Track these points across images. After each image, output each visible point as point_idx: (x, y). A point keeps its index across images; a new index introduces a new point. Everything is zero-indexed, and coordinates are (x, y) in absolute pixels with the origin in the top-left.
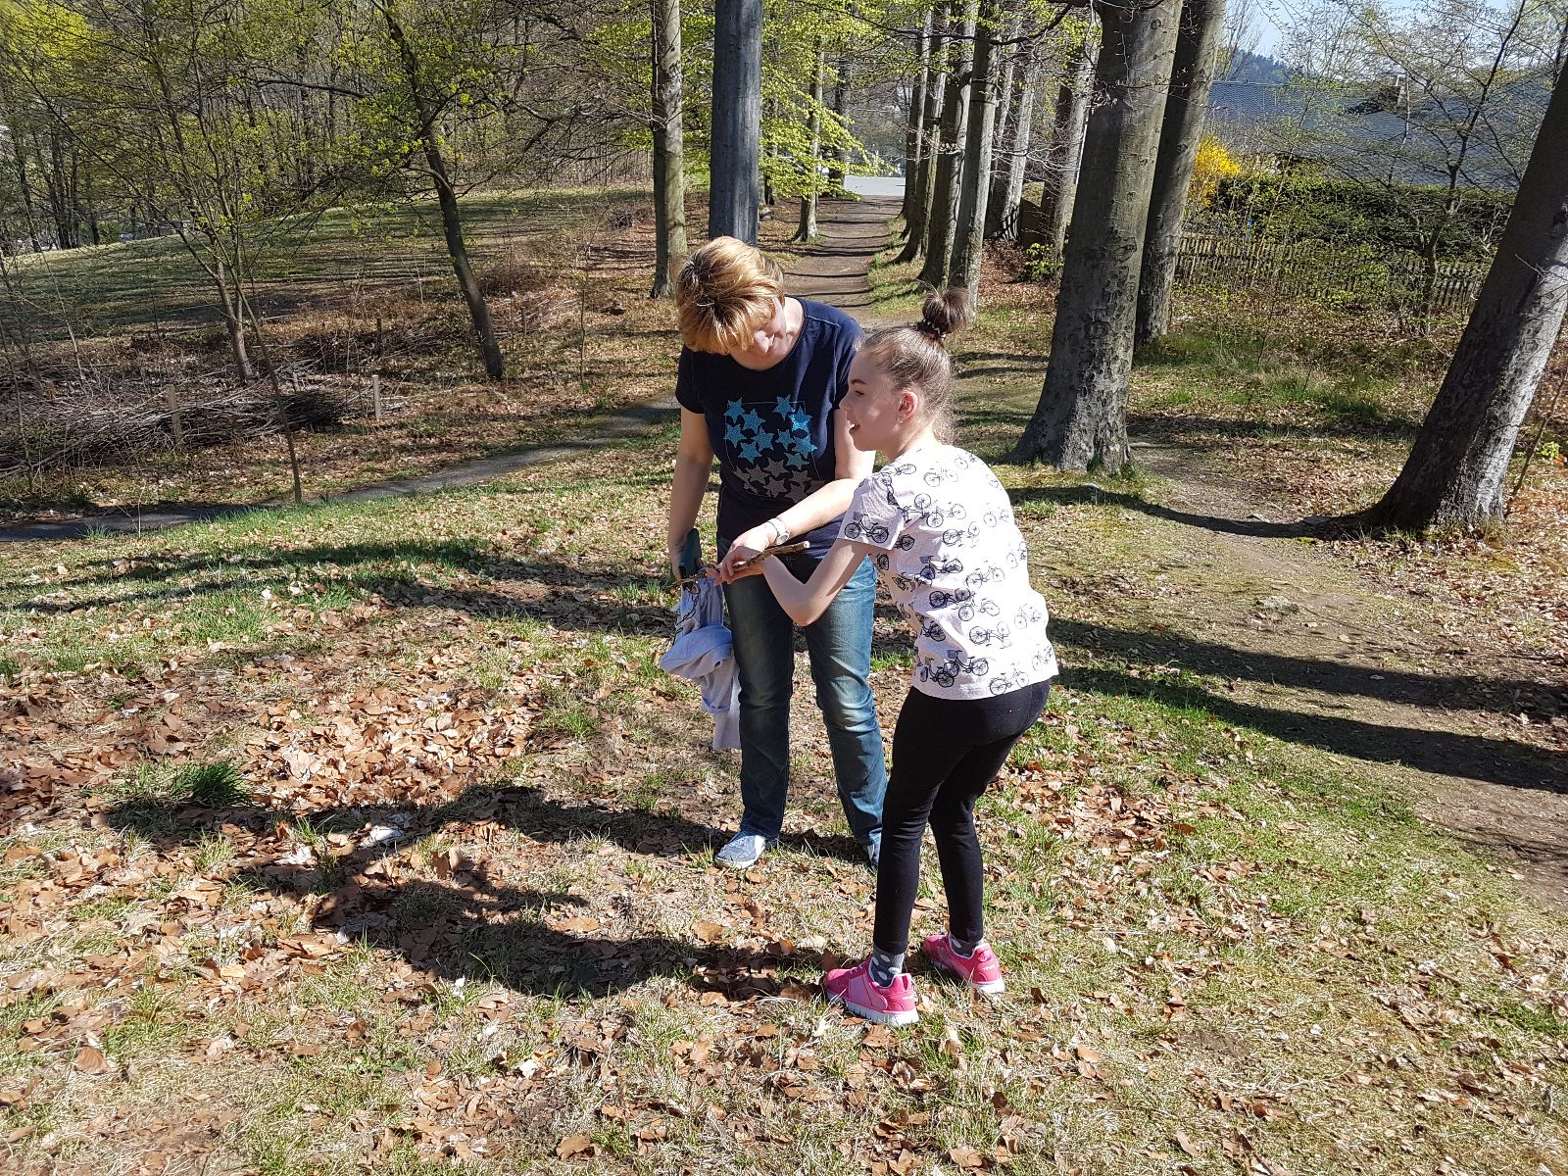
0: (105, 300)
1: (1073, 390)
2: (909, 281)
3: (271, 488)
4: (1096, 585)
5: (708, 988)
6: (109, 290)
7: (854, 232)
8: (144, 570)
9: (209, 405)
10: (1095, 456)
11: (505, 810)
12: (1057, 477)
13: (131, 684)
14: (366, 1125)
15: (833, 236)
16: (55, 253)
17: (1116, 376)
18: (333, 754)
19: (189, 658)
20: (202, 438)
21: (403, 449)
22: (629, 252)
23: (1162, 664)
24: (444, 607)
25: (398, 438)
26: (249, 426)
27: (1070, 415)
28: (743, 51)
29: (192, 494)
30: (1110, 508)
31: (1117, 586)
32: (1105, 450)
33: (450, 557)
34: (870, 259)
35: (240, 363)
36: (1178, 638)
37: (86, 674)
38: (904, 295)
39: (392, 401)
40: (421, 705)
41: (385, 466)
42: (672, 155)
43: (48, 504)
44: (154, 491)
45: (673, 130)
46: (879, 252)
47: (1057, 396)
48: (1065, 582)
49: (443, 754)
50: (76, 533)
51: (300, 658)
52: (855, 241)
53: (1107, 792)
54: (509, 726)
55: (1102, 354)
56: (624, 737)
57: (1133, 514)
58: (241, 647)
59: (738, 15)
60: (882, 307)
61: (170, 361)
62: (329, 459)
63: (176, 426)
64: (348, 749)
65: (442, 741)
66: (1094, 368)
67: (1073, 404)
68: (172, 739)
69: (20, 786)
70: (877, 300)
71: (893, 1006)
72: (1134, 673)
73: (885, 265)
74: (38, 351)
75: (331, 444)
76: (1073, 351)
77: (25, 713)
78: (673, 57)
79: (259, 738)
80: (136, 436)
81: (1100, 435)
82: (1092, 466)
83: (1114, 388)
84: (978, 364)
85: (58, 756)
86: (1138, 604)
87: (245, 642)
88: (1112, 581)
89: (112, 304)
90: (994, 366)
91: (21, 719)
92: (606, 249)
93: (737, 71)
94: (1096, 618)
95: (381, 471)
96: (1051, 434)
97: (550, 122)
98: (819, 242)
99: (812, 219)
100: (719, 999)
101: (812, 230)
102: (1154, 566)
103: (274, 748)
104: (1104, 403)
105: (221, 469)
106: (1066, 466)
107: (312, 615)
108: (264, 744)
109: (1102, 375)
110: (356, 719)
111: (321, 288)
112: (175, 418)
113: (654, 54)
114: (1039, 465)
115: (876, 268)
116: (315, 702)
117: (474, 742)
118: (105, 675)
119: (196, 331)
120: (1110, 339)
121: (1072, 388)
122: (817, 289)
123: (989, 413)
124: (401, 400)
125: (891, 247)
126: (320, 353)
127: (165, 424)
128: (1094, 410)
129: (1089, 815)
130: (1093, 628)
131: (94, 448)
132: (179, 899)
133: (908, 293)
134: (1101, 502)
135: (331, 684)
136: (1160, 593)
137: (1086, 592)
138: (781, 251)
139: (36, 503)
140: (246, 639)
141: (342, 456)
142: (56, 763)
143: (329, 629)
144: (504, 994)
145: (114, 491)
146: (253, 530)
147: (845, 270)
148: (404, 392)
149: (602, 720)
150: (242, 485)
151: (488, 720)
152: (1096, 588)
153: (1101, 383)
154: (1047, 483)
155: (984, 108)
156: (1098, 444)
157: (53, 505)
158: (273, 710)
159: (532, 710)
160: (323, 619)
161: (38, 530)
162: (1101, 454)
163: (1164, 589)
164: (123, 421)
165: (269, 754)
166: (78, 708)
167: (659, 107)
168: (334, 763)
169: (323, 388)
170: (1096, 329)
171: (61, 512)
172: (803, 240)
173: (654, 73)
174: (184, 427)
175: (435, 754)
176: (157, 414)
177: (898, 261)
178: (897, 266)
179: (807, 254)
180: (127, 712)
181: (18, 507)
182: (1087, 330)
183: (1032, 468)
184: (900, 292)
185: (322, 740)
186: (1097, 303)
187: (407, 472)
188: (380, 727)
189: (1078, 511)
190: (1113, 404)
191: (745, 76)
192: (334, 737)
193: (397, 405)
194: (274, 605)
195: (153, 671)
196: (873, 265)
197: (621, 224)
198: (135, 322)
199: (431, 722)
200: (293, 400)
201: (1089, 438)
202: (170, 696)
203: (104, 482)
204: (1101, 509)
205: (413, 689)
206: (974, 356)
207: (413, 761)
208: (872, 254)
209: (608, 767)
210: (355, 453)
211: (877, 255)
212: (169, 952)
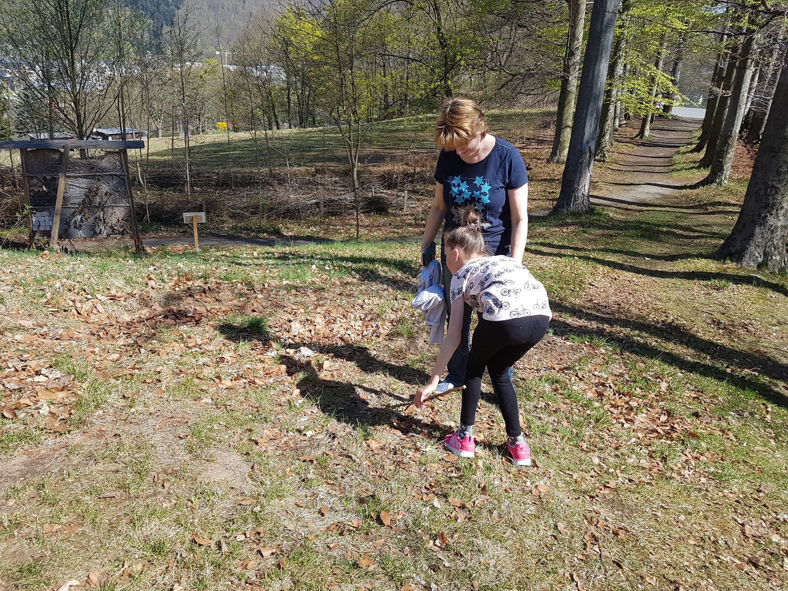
0: (310, 151)
1: (754, 223)
2: (695, 162)
3: (351, 235)
4: (733, 326)
5: (396, 428)
6: (313, 147)
7: (672, 135)
8: (284, 257)
9: (336, 198)
10: (763, 260)
11: (355, 353)
12: (737, 269)
13: (248, 290)
14: (239, 434)
15: (658, 136)
16: (295, 130)
17: (781, 218)
18: (311, 328)
19: (273, 284)
20: (331, 212)
21: (410, 225)
22: (545, 140)
23: (749, 369)
24: (383, 283)
25: (410, 220)
26: (351, 209)
27: (751, 236)
28: (602, 40)
29: (321, 235)
30: (763, 289)
31: (746, 328)
32: (769, 258)
33: (398, 266)
34: (677, 150)
35: (353, 181)
36: (769, 359)
37: (232, 283)
38: (689, 169)
39: (412, 204)
40: (352, 316)
41: (400, 231)
42: (570, 92)
43: (265, 231)
44: (307, 232)
45: (572, 80)
46: (683, 146)
47: (744, 225)
48: (714, 322)
49: (352, 336)
50: (271, 243)
51: (315, 291)
52: (669, 140)
53: (661, 413)
54: (381, 329)
55: (774, 205)
56: (425, 341)
57: (776, 295)
58: (295, 284)
59: (602, 22)
60: (675, 174)
61: (328, 179)
62: (379, 226)
63: (322, 206)
64: (318, 327)
65: (354, 331)
66: (768, 212)
67: (754, 230)
68: (254, 311)
69: (191, 315)
70: (673, 171)
71: (463, 448)
72: (729, 370)
73: (684, 153)
74: (277, 170)
75: (382, 220)
76: (756, 201)
77: (205, 293)
78: (577, 44)
79: (286, 317)
80: (306, 207)
81: (768, 250)
82: (760, 266)
83: (779, 224)
84: (721, 208)
85: (209, 308)
86: (752, 339)
87: (298, 282)
88: (744, 326)
89: (313, 153)
90: (730, 210)
91: (203, 294)
92: (533, 139)
93: (598, 50)
94: (724, 341)
95: (398, 233)
96: (738, 246)
97: (514, 76)
98: (649, 139)
99: (648, 127)
100: (399, 433)
101: (647, 133)
102: (775, 321)
103: (290, 321)
104: (772, 232)
105: (335, 226)
106: (744, 263)
107: (329, 278)
108: (287, 319)
109: (773, 216)
110: (325, 317)
111: (399, 153)
112: (322, 202)
113: (568, 42)
114: (729, 262)
115: (678, 154)
116: (312, 308)
117: (365, 333)
118: (239, 285)
119: (342, 167)
120: (779, 197)
121: (753, 222)
122: (640, 163)
123: (716, 234)
124: (416, 204)
125: (691, 144)
126: (388, 181)
127: (317, 204)
128: (766, 235)
129: (645, 420)
130: (718, 345)
131: (288, 211)
132: (222, 358)
133: (692, 168)
134: (758, 285)
135: (321, 302)
136: (771, 336)
137: (725, 328)
138: (626, 142)
139: (261, 230)
140: (298, 281)
141: (384, 225)
142: (207, 310)
143: (334, 284)
144: (316, 410)
145: (290, 229)
146: (331, 248)
147: (661, 154)
148: (418, 200)
149: (417, 332)
150: (341, 233)
151: (374, 326)
152: (733, 327)
153: (771, 220)
154: (730, 272)
155: (745, 72)
156: (766, 254)
157: (266, 232)
158: (294, 307)
159: (393, 325)
160: (333, 280)
161: (258, 241)
162: (767, 260)
163: (774, 334)
164: (302, 201)
165: (288, 323)
166: (226, 295)
167: (567, 69)
168: (310, 331)
169: (384, 195)
170: (771, 191)
171: (269, 235)
172: (641, 138)
173: (566, 52)
174: (325, 206)
175: (349, 335)
176: (315, 199)
177: (691, 152)
178: (690, 154)
179: (641, 145)
180: (242, 299)
181: (253, 231)
182: (766, 190)
183: (724, 263)
184: (688, 167)
185: (309, 322)
186: (773, 176)
187: (408, 235)
188: (333, 321)
189: (743, 288)
190: (778, 233)
191: (602, 52)
192: (314, 322)
193: (414, 206)
194: (316, 272)
195: (258, 287)
196: (678, 153)
197: (545, 127)
198: (320, 161)
199: (353, 323)
200: (370, 199)
201: (760, 250)
202: (260, 296)
203: (289, 225)
204: (757, 289)
205: (352, 310)
206: (720, 203)
207: (339, 335)
208: (678, 147)
209: (412, 351)
210: (390, 224)
211: (681, 148)
212: (207, 372)
